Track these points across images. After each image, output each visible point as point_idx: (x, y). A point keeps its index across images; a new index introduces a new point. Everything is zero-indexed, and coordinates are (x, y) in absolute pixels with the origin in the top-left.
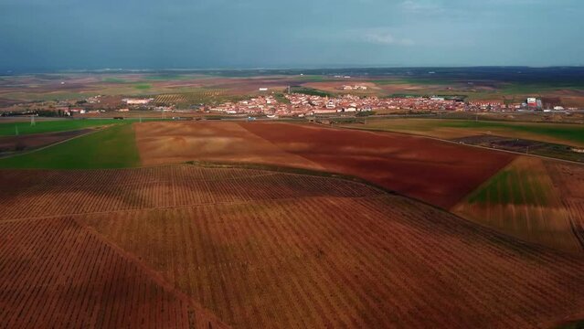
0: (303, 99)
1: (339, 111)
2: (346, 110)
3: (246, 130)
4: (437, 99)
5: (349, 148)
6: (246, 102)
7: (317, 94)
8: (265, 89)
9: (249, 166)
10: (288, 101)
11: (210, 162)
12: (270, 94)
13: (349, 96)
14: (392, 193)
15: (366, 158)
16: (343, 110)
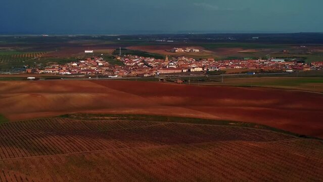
0: (137, 61)
1: (185, 71)
2: (192, 70)
3: (104, 87)
4: (277, 60)
5: (228, 101)
6: (75, 64)
7: (151, 56)
8: (91, 52)
9: (136, 117)
10: (121, 63)
11: (90, 115)
12: (99, 56)
13: (184, 58)
14: (301, 136)
15: (253, 108)
16: (189, 70)
